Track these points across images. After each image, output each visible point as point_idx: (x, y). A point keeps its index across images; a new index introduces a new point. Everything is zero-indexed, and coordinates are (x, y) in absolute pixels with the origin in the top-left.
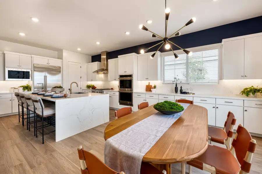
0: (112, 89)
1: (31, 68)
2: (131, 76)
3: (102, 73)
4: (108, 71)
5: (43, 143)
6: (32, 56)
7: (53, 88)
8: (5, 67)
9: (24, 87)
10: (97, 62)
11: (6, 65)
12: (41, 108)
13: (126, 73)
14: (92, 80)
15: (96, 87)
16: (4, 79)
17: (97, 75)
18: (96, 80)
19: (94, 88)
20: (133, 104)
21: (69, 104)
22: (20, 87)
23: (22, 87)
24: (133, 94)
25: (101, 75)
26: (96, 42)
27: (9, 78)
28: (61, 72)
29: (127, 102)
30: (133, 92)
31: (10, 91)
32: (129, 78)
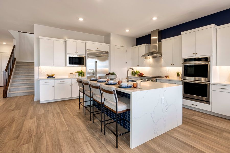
0: (166, 77)
1: (85, 54)
2: (206, 59)
3: (151, 57)
4: (161, 54)
5: (117, 148)
6: (86, 42)
7: (107, 74)
8: (67, 54)
9: (79, 73)
10: (145, 44)
11: (68, 52)
12: (115, 102)
13: (197, 55)
14: (138, 66)
15: (143, 74)
16: (66, 65)
17: (145, 60)
18: (143, 66)
19: (141, 75)
20: (210, 101)
21: (144, 97)
22: (76, 72)
23: (77, 72)
24: (211, 86)
25: (150, 60)
26: (152, 18)
27: (69, 64)
28: (109, 57)
29: (203, 98)
30: (211, 82)
31: (69, 76)
32: (203, 63)
